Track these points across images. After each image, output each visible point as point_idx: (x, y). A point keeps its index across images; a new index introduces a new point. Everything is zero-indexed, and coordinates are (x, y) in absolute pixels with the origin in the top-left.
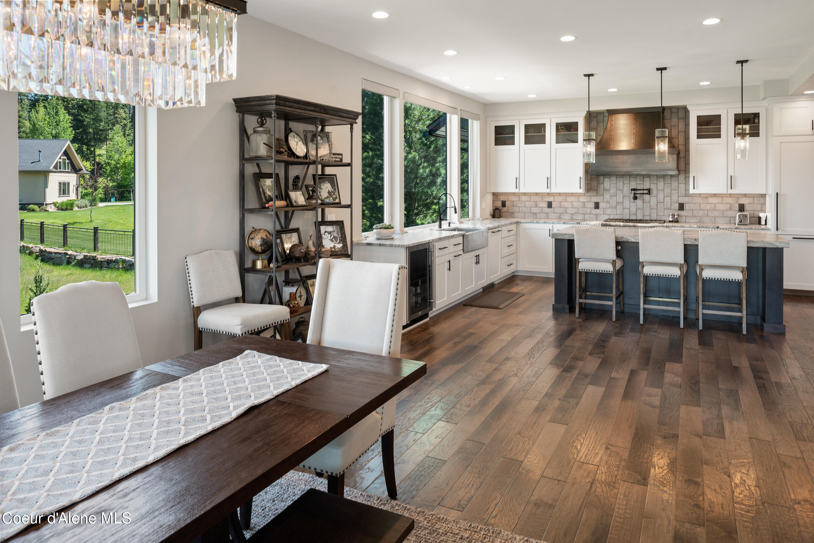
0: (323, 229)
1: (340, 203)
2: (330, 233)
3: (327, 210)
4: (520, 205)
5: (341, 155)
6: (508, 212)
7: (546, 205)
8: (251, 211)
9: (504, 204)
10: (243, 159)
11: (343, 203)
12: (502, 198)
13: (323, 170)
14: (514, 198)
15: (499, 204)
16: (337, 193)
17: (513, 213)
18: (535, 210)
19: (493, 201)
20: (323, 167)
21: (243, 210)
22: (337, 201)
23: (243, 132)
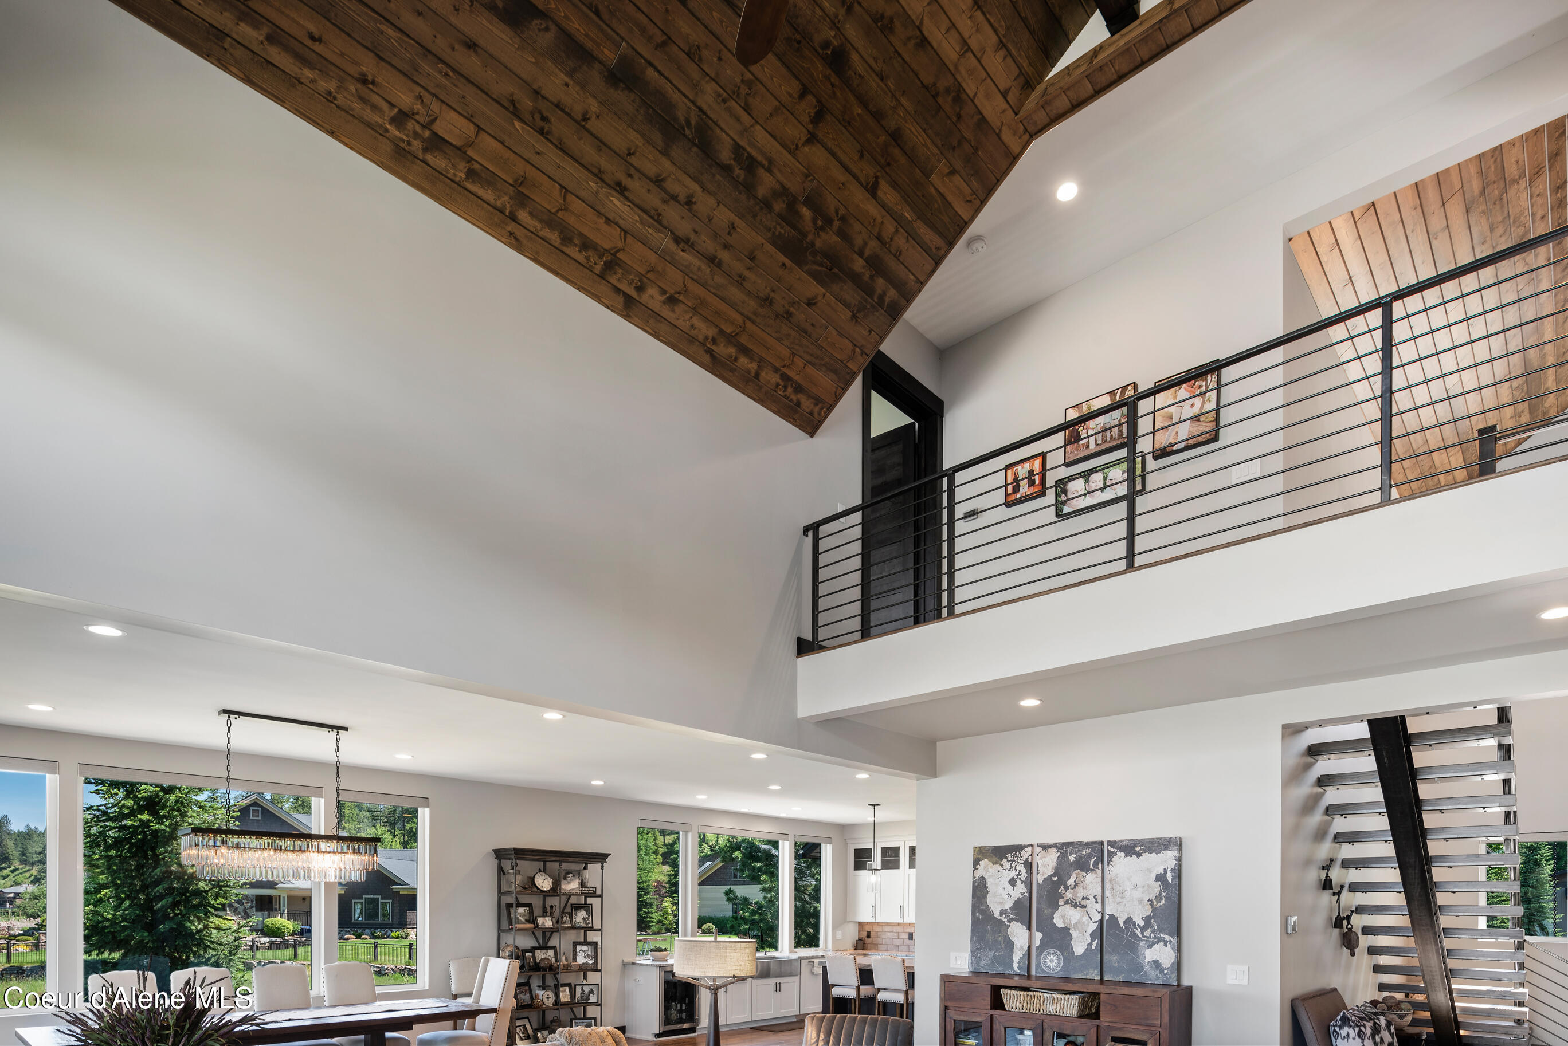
0: (579, 948)
1: (592, 927)
2: (584, 951)
3: (589, 933)
4: (883, 937)
5: (595, 888)
6: (872, 943)
7: (907, 936)
8: (504, 931)
9: (868, 936)
10: (500, 893)
11: (595, 927)
12: (867, 928)
13: (586, 900)
14: (878, 929)
15: (864, 935)
16: (591, 919)
17: (877, 945)
18: (897, 942)
19: (859, 931)
20: (586, 897)
21: (500, 931)
22: (590, 925)
23: (501, 870)
